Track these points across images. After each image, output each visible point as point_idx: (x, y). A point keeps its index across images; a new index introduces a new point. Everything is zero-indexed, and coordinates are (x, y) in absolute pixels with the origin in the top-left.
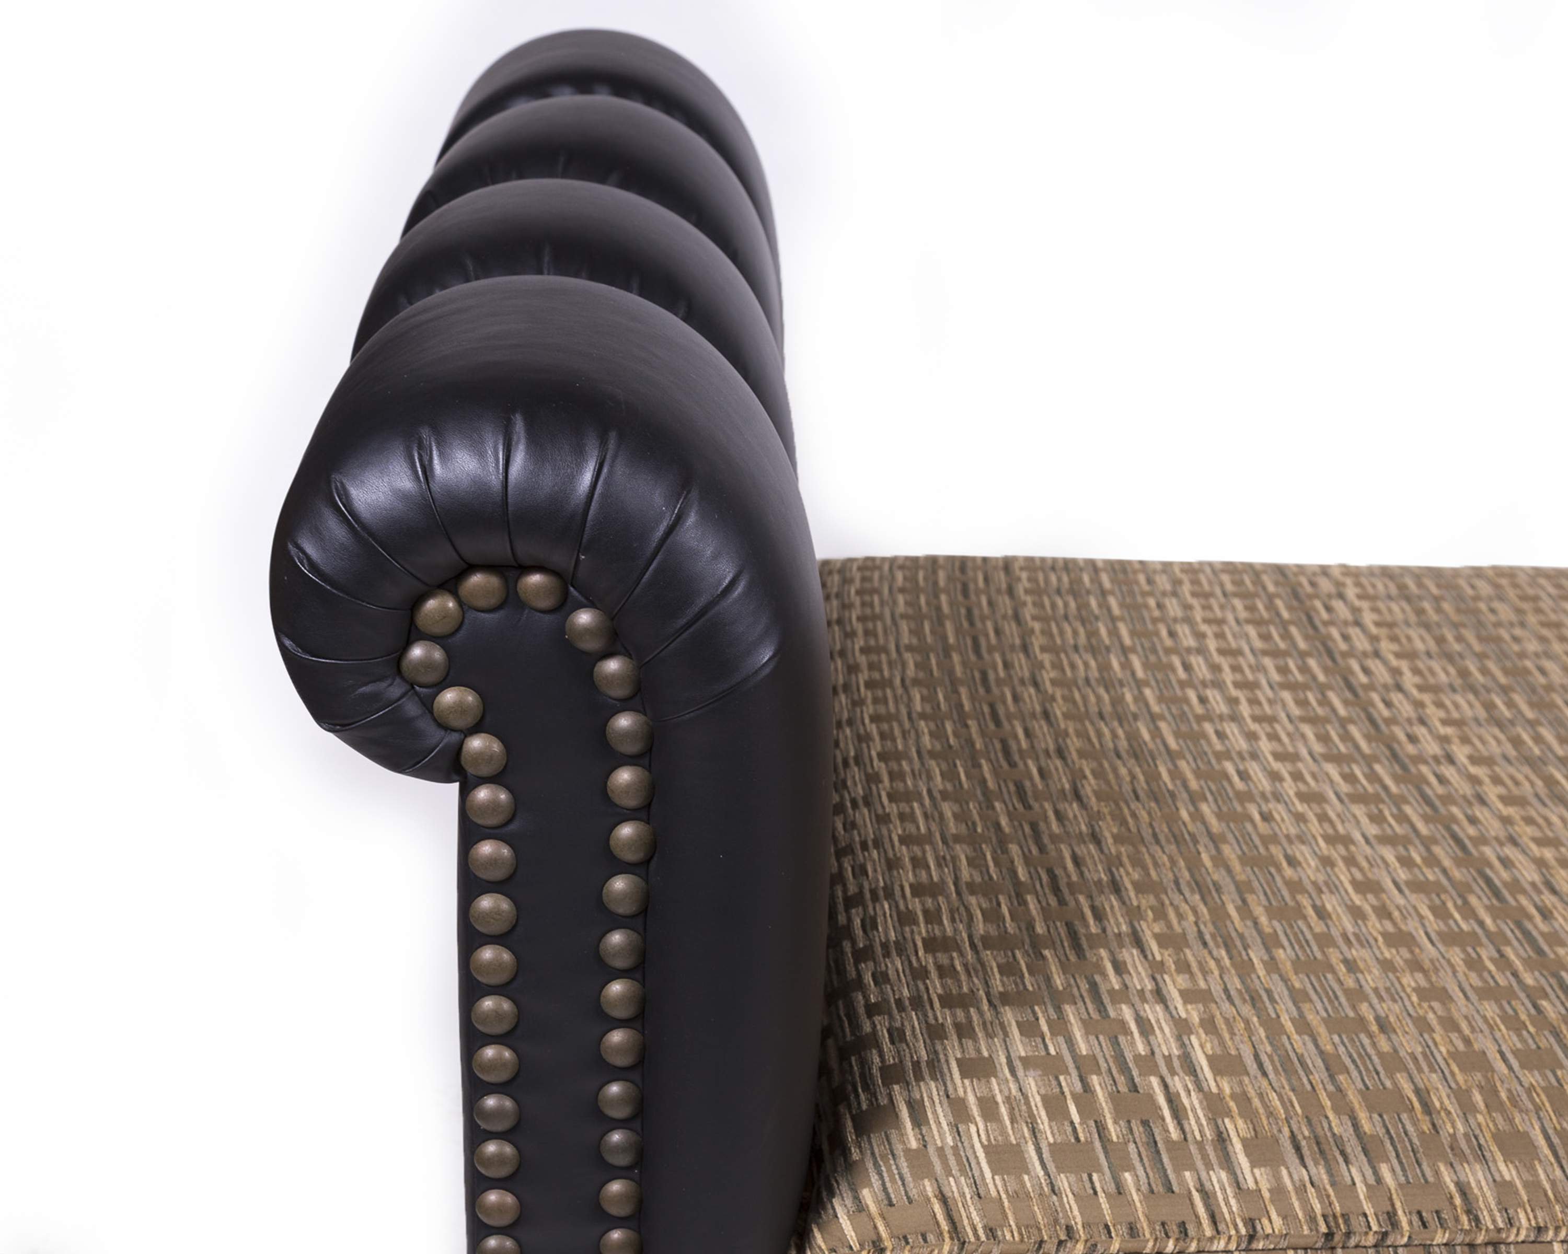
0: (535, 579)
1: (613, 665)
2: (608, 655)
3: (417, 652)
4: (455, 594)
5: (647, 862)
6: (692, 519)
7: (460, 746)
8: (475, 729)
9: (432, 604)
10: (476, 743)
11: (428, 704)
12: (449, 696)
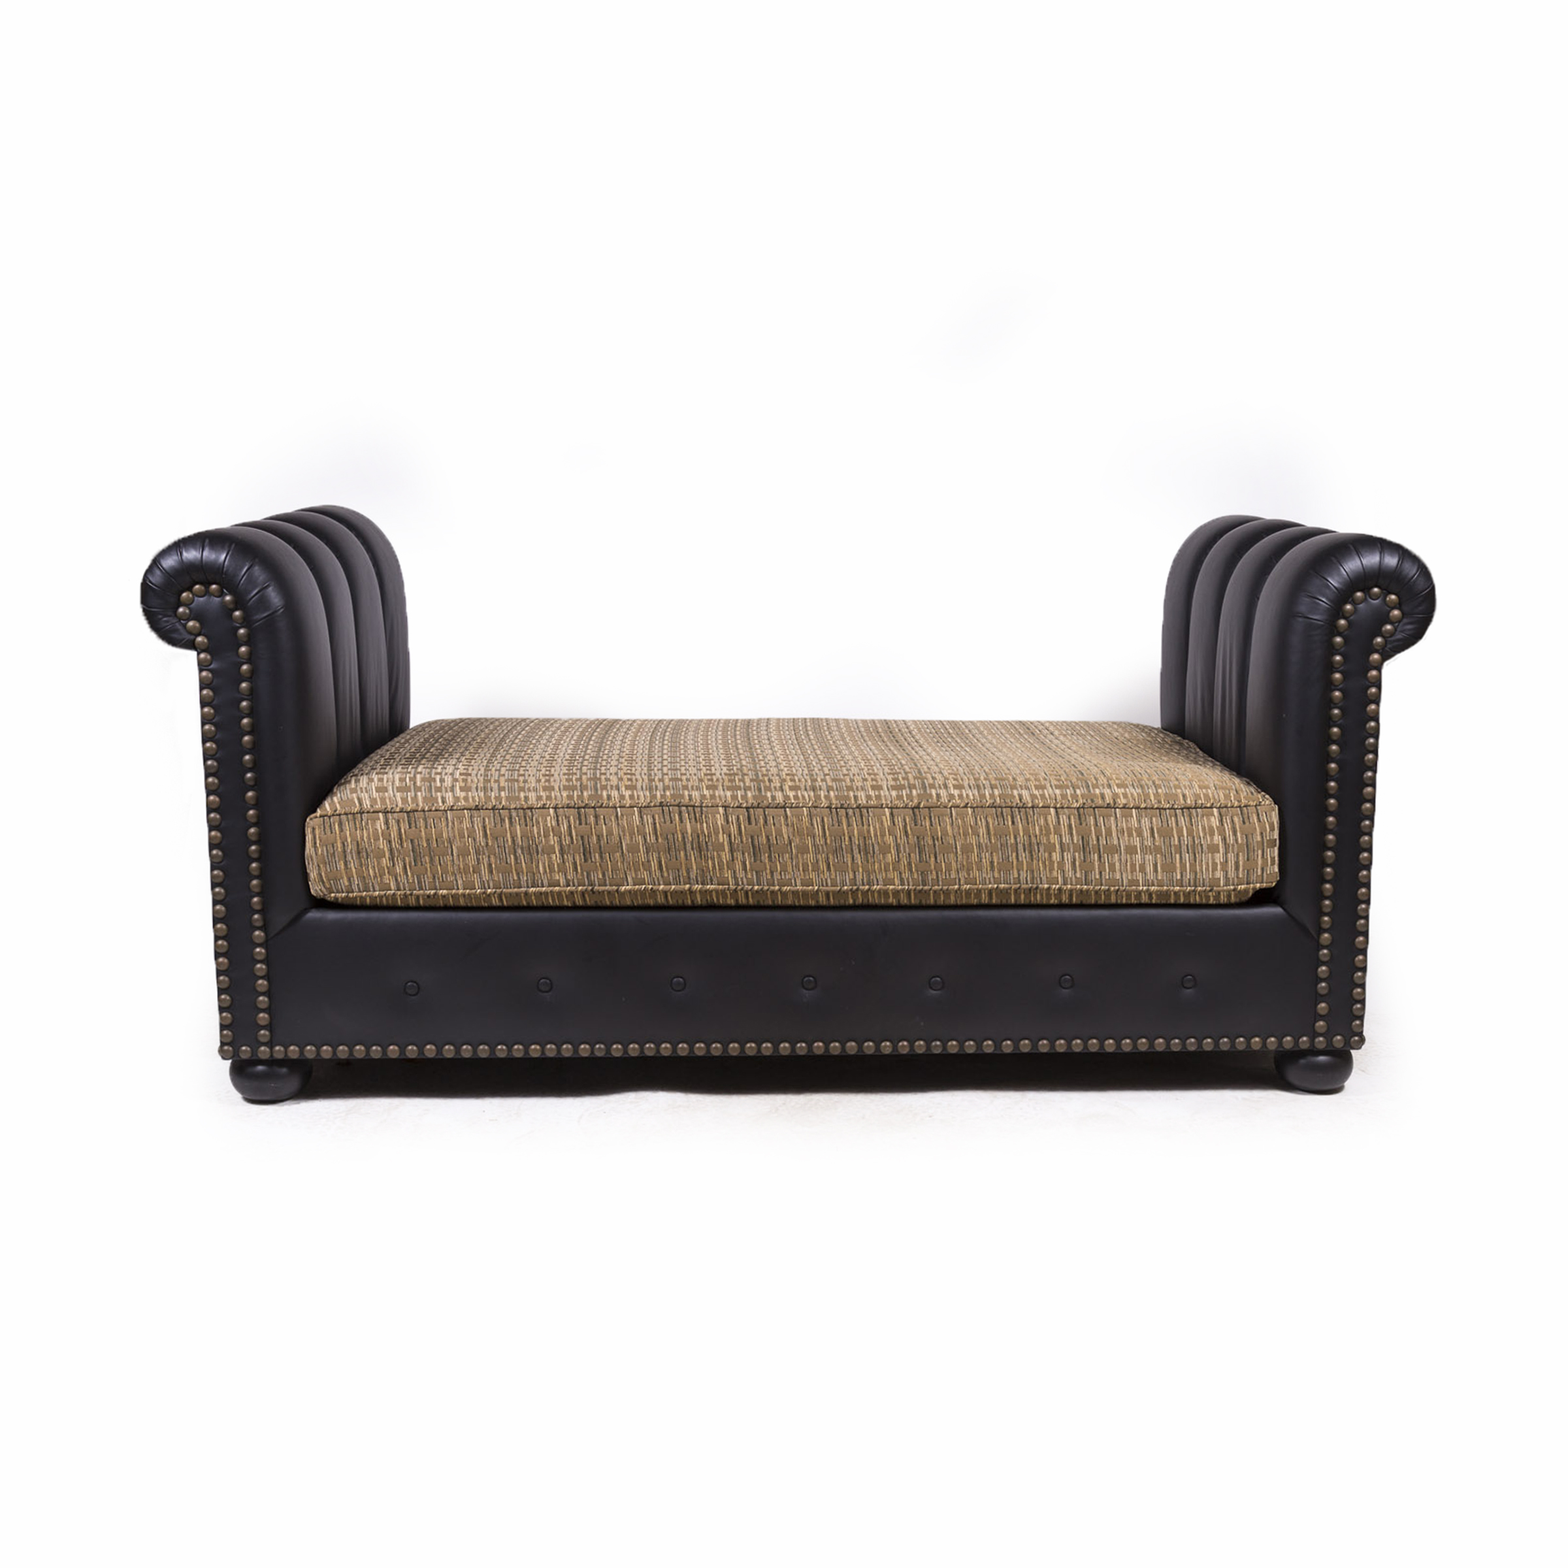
0: (214, 586)
1: (237, 613)
2: (236, 609)
3: (181, 610)
4: (191, 591)
5: (251, 678)
6: (270, 589)
7: (195, 639)
8: (199, 634)
9: (184, 594)
10: (200, 639)
11: (185, 626)
12: (191, 624)
